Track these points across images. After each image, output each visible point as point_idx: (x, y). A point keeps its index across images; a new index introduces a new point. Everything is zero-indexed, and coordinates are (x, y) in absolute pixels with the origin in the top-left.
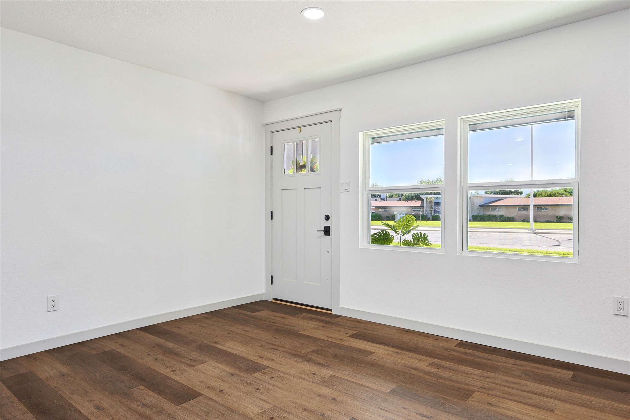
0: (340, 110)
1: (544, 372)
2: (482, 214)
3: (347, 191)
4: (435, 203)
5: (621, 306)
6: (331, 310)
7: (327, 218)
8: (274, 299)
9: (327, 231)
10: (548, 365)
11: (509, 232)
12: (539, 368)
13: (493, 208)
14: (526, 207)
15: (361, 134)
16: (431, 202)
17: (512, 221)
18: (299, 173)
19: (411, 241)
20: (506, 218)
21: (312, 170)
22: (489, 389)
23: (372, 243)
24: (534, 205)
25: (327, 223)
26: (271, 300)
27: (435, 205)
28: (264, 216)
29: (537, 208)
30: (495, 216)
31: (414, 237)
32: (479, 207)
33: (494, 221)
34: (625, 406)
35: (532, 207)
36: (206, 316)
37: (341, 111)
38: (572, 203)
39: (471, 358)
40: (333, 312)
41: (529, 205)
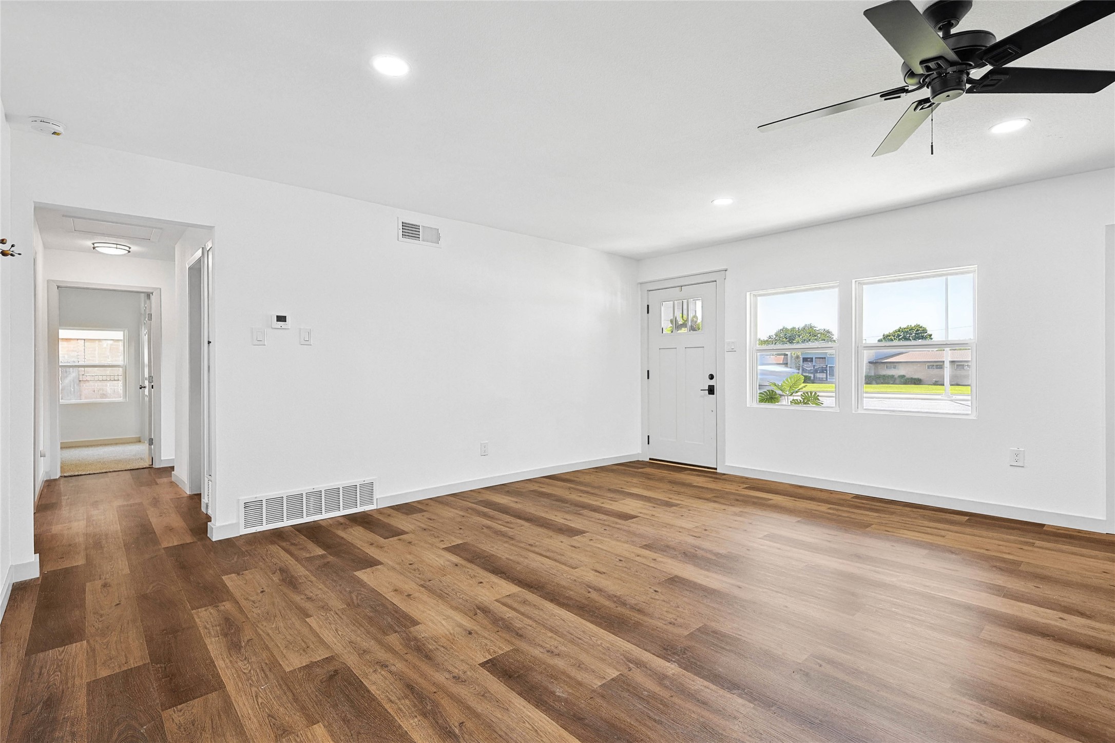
0: (726, 270)
1: (938, 516)
2: (873, 374)
3: (733, 351)
4: (803, 358)
5: (1017, 458)
6: (716, 469)
7: (711, 377)
8: (650, 459)
9: (711, 390)
10: (946, 512)
11: (913, 399)
12: (935, 514)
13: (889, 365)
14: (939, 365)
15: (748, 294)
16: (798, 357)
17: (918, 384)
18: (678, 332)
19: (801, 401)
20: (908, 379)
21: (693, 329)
22: (887, 524)
23: (759, 402)
24: (952, 362)
25: (712, 383)
26: (648, 460)
27: (803, 362)
28: (640, 374)
29: (957, 365)
30: (893, 376)
31: (803, 396)
32: (869, 364)
33: (891, 384)
34: (1012, 537)
35: (947, 365)
36: (595, 470)
37: (727, 272)
38: (970, 359)
39: (868, 506)
40: (718, 471)
41: (944, 362)
